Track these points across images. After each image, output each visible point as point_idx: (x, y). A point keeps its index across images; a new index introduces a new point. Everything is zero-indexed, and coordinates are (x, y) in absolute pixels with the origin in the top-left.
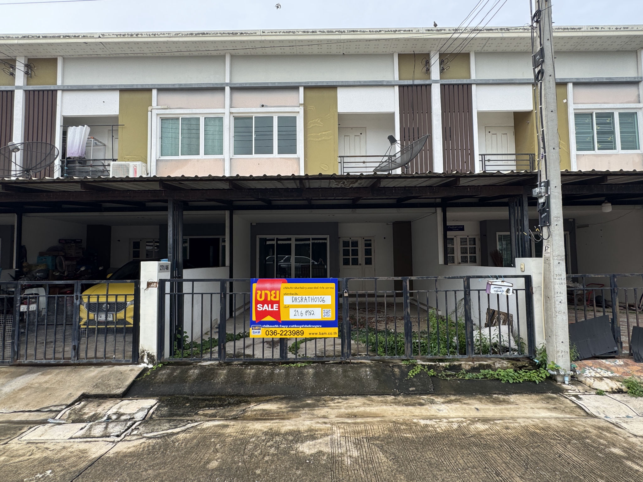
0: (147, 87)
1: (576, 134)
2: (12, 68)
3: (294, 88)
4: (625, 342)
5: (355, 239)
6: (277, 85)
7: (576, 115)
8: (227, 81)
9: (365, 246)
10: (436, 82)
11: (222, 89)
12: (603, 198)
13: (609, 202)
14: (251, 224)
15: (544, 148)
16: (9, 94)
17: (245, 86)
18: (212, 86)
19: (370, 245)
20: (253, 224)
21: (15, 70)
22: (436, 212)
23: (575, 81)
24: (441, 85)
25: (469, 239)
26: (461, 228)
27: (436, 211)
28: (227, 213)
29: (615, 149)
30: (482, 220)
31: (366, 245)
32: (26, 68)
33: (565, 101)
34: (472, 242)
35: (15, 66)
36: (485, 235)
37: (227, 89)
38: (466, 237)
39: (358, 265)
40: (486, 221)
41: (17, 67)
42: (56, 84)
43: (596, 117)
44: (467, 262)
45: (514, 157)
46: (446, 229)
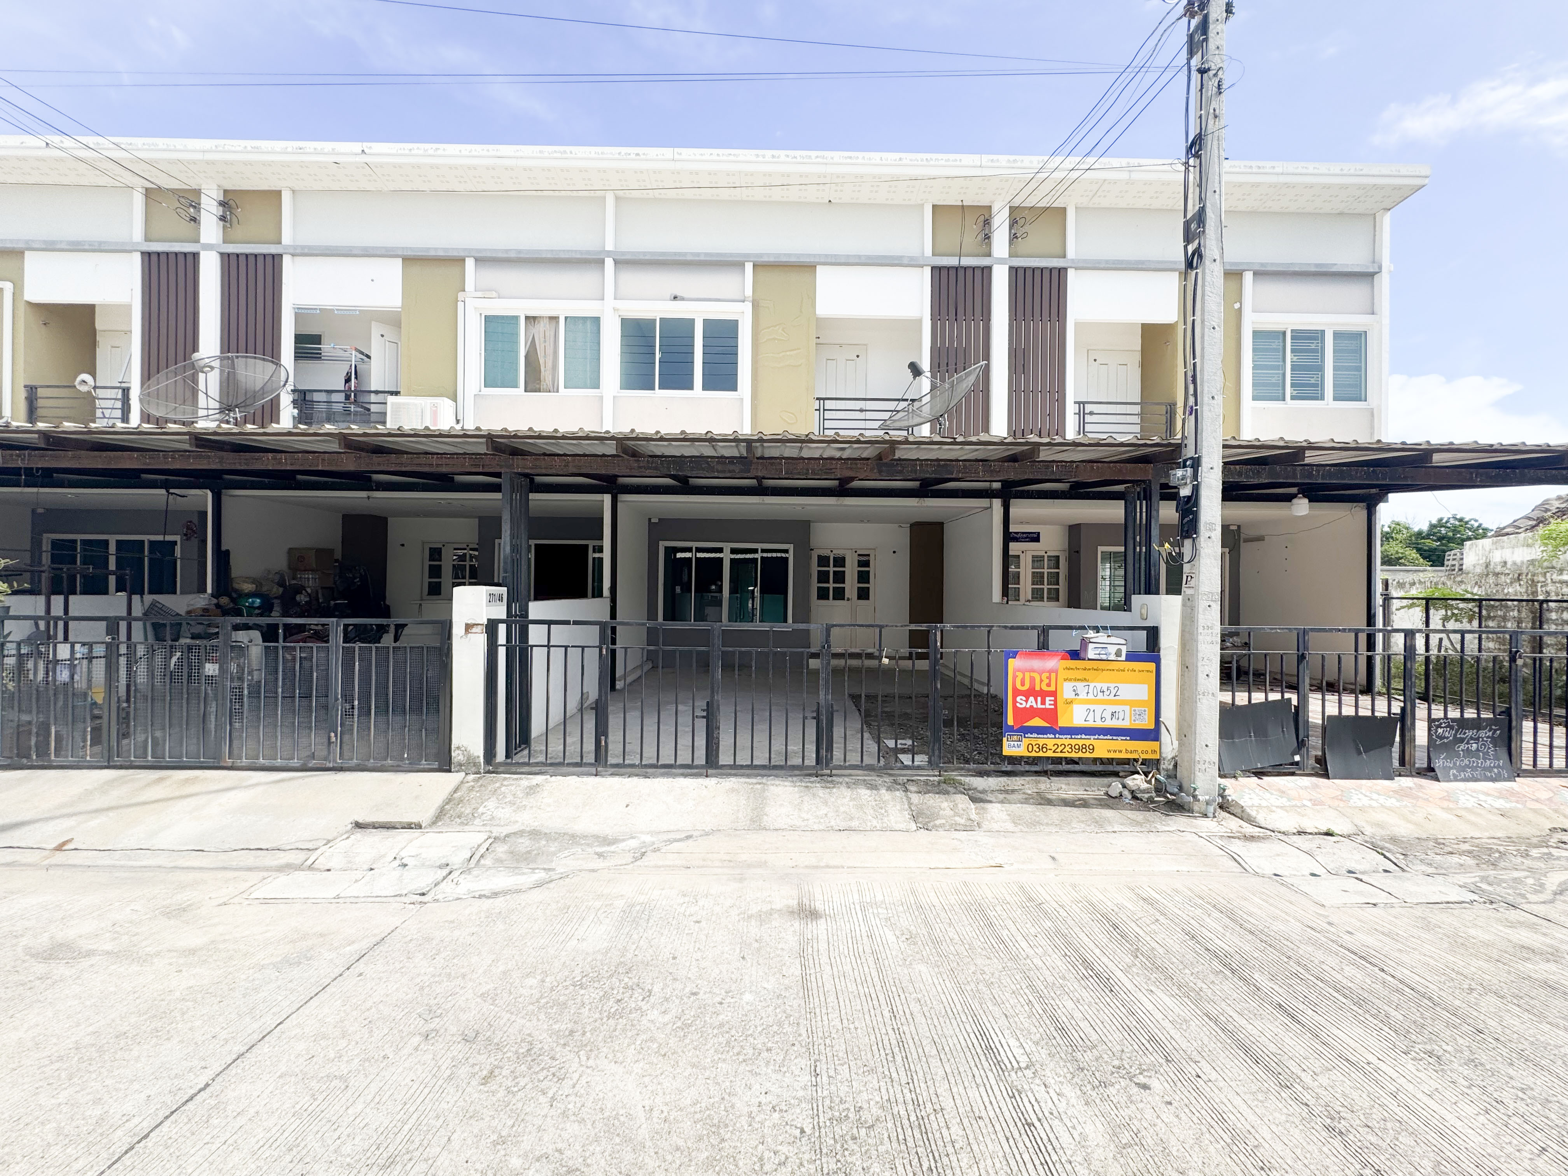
0: (456, 254)
1: (1254, 368)
2: (195, 207)
3: (733, 264)
4: (1314, 748)
5: (839, 553)
6: (702, 258)
7: (1256, 334)
8: (609, 247)
9: (859, 566)
10: (1001, 261)
11: (600, 263)
12: (1294, 490)
13: (1305, 496)
14: (650, 519)
15: (1195, 394)
16: (190, 259)
17: (642, 257)
18: (578, 256)
19: (866, 564)
20: (653, 521)
21: (199, 211)
22: (991, 507)
23: (1257, 268)
24: (1011, 268)
25: (1048, 557)
26: (1035, 538)
27: (991, 504)
28: (607, 498)
29: (1322, 398)
30: (1071, 524)
31: (861, 564)
32: (221, 208)
33: (1237, 306)
34: (1052, 563)
35: (200, 204)
36: (1077, 552)
37: (609, 263)
38: (1043, 553)
39: (844, 599)
40: (1079, 525)
41: (202, 206)
42: (280, 243)
43: (1293, 338)
44: (1042, 599)
45: (1137, 409)
46: (1009, 537)
